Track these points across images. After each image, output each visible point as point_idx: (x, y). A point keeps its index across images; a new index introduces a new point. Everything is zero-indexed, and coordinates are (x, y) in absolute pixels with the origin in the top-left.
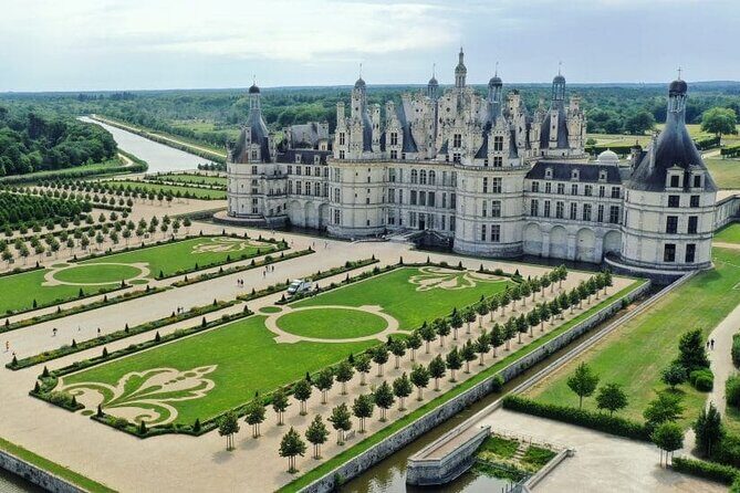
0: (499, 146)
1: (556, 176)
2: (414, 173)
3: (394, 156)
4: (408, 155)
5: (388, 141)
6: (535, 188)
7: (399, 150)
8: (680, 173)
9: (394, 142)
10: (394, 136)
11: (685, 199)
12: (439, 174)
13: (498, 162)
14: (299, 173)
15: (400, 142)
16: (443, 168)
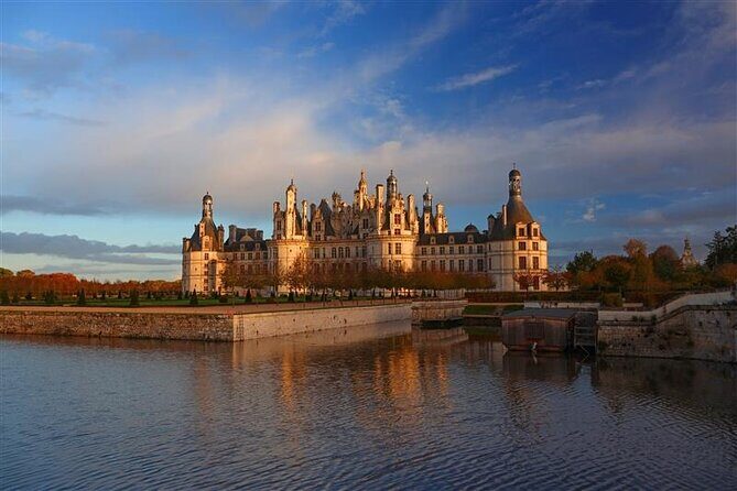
0: (398, 220)
1: (438, 243)
2: (334, 250)
3: (318, 238)
4: (328, 238)
5: (314, 228)
6: (424, 252)
7: (322, 234)
8: (524, 226)
9: (318, 228)
10: (318, 224)
11: (530, 244)
12: (353, 250)
13: (398, 232)
14: (243, 258)
15: (323, 228)
16: (356, 244)
